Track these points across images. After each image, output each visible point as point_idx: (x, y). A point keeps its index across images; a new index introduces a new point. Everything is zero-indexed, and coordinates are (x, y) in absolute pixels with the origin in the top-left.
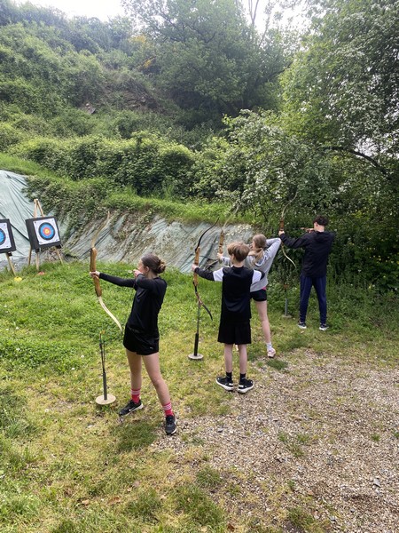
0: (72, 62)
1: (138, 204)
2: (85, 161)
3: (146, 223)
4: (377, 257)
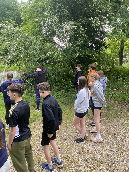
4: (63, 80)
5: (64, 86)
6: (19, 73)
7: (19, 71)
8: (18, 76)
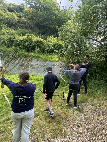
0: (8, 15)
1: (28, 55)
2: (11, 42)
3: (30, 61)
4: (103, 71)
5: (102, 77)
6: (64, 63)
7: (64, 62)
8: (63, 66)
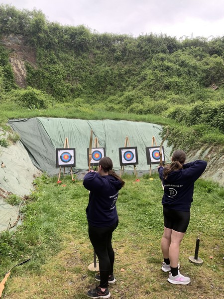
0: (206, 63)
1: (221, 140)
